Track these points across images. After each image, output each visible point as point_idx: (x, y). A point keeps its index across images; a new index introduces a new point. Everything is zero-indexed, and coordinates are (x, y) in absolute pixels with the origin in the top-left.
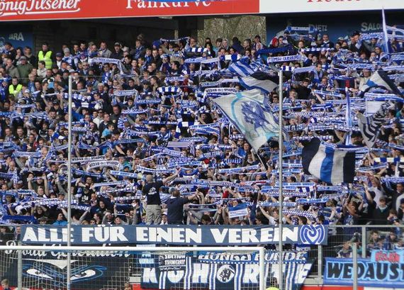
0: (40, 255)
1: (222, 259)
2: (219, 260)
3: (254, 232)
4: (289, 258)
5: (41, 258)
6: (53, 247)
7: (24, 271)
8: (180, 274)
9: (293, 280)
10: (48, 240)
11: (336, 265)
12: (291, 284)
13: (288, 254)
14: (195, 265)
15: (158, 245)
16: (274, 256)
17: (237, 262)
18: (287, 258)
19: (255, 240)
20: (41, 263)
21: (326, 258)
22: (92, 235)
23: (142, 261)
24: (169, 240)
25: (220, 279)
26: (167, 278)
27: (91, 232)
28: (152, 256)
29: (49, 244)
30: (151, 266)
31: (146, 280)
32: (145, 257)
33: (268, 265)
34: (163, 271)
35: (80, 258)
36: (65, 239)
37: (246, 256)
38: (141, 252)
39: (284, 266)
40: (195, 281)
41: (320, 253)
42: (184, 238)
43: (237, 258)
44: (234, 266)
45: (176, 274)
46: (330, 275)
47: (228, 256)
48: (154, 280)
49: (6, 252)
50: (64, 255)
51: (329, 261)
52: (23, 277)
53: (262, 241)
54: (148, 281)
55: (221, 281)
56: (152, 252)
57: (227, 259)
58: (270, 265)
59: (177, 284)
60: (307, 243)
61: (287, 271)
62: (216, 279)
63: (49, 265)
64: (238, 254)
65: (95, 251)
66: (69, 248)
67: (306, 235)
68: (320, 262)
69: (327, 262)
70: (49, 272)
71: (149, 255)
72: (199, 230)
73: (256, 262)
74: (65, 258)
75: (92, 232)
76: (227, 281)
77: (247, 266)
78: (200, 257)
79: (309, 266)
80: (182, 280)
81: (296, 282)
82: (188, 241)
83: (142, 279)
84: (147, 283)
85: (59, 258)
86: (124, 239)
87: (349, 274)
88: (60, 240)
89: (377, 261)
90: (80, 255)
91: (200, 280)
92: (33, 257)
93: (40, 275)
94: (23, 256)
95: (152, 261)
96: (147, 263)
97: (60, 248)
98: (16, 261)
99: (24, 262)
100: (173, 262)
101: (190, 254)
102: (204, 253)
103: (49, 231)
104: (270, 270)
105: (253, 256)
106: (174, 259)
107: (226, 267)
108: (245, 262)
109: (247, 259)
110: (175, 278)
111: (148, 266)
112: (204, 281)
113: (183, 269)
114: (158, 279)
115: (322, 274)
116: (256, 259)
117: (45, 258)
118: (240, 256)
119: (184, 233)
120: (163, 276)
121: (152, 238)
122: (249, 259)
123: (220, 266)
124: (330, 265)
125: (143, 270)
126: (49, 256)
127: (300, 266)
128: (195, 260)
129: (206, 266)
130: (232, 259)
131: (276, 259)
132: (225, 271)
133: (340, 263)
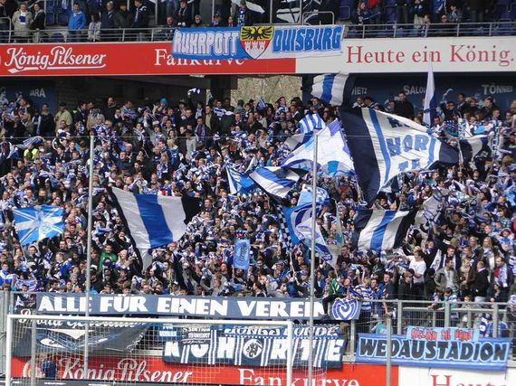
0: (55, 325)
1: (249, 333)
2: (246, 334)
3: (283, 305)
4: (320, 333)
5: (57, 328)
6: (70, 317)
7: (38, 341)
8: (205, 347)
9: (323, 356)
10: (64, 310)
11: (370, 341)
12: (321, 357)
13: (319, 329)
14: (220, 338)
15: (181, 317)
16: (305, 331)
17: (265, 336)
18: (317, 333)
19: (284, 314)
20: (56, 333)
21: (359, 334)
22: (110, 305)
23: (162, 334)
24: (192, 312)
25: (246, 353)
26: (191, 354)
27: (110, 302)
28: (175, 329)
29: (66, 314)
30: (173, 339)
31: (168, 354)
32: (166, 330)
33: (297, 341)
34: (187, 344)
35: (98, 329)
36: (83, 308)
37: (274, 330)
38: (162, 324)
39: (315, 342)
40: (221, 356)
41: (353, 328)
42: (209, 310)
43: (265, 333)
44: (261, 341)
45: (200, 347)
46: (363, 353)
47: (256, 330)
48: (177, 354)
49: (20, 321)
50: (80, 325)
51: (362, 336)
52: (37, 347)
53: (292, 315)
54: (170, 355)
55: (248, 356)
56: (174, 324)
57: (255, 333)
58: (300, 340)
59: (200, 359)
60: (340, 318)
61: (316, 347)
62: (242, 354)
64: (267, 328)
65: (114, 322)
66: (87, 318)
67: (338, 310)
68: (352, 338)
69: (360, 338)
70: (65, 344)
71: (171, 328)
72: (225, 303)
73: (285, 337)
74: (81, 328)
75: (112, 302)
76: (254, 356)
77: (275, 340)
78: (227, 331)
79: (341, 342)
80: (207, 355)
81: (326, 359)
82: (212, 313)
83: (164, 353)
84: (168, 357)
85: (74, 327)
86: (144, 309)
87: (382, 351)
88: (77, 310)
89: (413, 337)
90: (97, 325)
91: (225, 355)
92: (48, 326)
93: (55, 345)
94: (38, 326)
95: (174, 334)
96: (169, 335)
97: (77, 318)
98: (30, 331)
99: (38, 331)
100: (197, 335)
101: (213, 327)
102: (231, 326)
103: (66, 300)
104: (299, 345)
105: (282, 330)
106: (198, 332)
107: (254, 341)
108: (273, 337)
109: (275, 333)
110: (198, 352)
111: (169, 339)
112: (230, 356)
113: (208, 342)
114: (181, 354)
115: (355, 351)
116: (285, 334)
117: (60, 328)
118: (268, 331)
119: (208, 305)
120: (187, 349)
121: (175, 310)
122: (278, 333)
123: (246, 341)
124: (363, 341)
125: (164, 343)
126: (64, 325)
127: (332, 343)
128: (221, 334)
129: (232, 340)
130: (259, 333)
131: (306, 334)
132: (252, 346)
133: (373, 340)
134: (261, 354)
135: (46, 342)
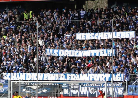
0: (27, 84)
1: (92, 86)
2: (91, 86)
4: (116, 85)
5: (27, 85)
6: (32, 81)
7: (22, 90)
8: (77, 91)
9: (117, 93)
11: (132, 88)
12: (116, 95)
13: (115, 84)
14: (82, 88)
16: (110, 85)
17: (97, 87)
18: (115, 85)
20: (27, 87)
21: (129, 86)
23: (63, 86)
25: (91, 93)
26: (72, 93)
28: (67, 85)
29: (30, 80)
30: (66, 88)
31: (65, 93)
32: (64, 85)
33: (108, 88)
34: (71, 90)
35: (41, 85)
37: (100, 85)
38: (63, 83)
39: (114, 88)
40: (82, 93)
41: (126, 84)
43: (97, 86)
44: (96, 88)
45: (75, 91)
46: (130, 92)
47: (94, 85)
48: (68, 93)
49: (15, 83)
51: (130, 86)
52: (21, 92)
54: (65, 94)
55: (91, 94)
56: (67, 83)
57: (94, 86)
58: (109, 88)
59: (76, 95)
61: (115, 90)
62: (90, 93)
63: (30, 88)
64: (98, 84)
65: (47, 83)
66: (37, 82)
68: (126, 87)
70: (30, 90)
71: (66, 84)
73: (104, 87)
74: (36, 85)
76: (94, 93)
77: (100, 88)
78: (84, 85)
79: (123, 88)
80: (78, 93)
81: (118, 94)
83: (63, 93)
85: (34, 85)
87: (137, 91)
90: (41, 84)
91: (84, 93)
92: (25, 85)
93: (27, 91)
94: (21, 85)
95: (67, 86)
96: (65, 87)
97: (34, 81)
98: (18, 86)
99: (21, 87)
100: (74, 87)
101: (80, 84)
102: (85, 83)
104: (109, 90)
106: (75, 86)
107: (93, 88)
110: (75, 92)
111: (65, 88)
112: (85, 93)
113: (78, 89)
115: (127, 91)
116: (104, 86)
117: (29, 85)
118: (98, 85)
120: (71, 92)
122: (101, 86)
123: (91, 88)
124: (130, 88)
125: (63, 89)
127: (120, 88)
128: (82, 86)
129: (86, 88)
130: (95, 86)
131: (111, 86)
132: (93, 90)
133: (133, 87)
134: (96, 93)
135: (24, 90)
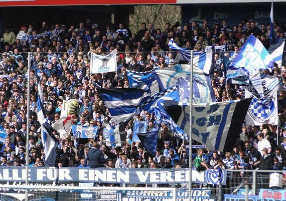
0: (4, 190)
1: (145, 195)
2: (142, 195)
3: (170, 174)
4: (196, 195)
5: (5, 192)
10: (11, 179)
11: (233, 200)
13: (195, 191)
14: (124, 198)
15: (95, 184)
16: (185, 193)
17: (157, 198)
19: (171, 180)
21: (225, 195)
22: (44, 175)
23: (83, 195)
24: (104, 180)
27: (44, 173)
28: (91, 193)
29: (11, 183)
30: (90, 200)
32: (85, 192)
33: (180, 200)
36: (24, 178)
41: (220, 191)
42: (116, 178)
43: (156, 195)
50: (23, 190)
53: (176, 181)
57: (149, 195)
58: (182, 199)
60: (211, 183)
63: (12, 198)
67: (210, 176)
68: (220, 198)
69: (226, 198)
72: (127, 173)
73: (171, 197)
75: (45, 173)
77: (164, 200)
78: (128, 193)
82: (119, 181)
85: (19, 192)
86: (69, 178)
88: (20, 179)
89: (264, 197)
95: (90, 196)
96: (87, 197)
100: (107, 197)
103: (12, 171)
105: (168, 193)
106: (108, 194)
107: (148, 200)
108: (162, 197)
109: (164, 195)
111: (87, 200)
119: (115, 174)
121: (91, 178)
122: (166, 195)
123: (143, 200)
124: (228, 200)
126: (12, 191)
129: (132, 200)
130: (152, 195)
131: (186, 195)
133: (235, 199)
